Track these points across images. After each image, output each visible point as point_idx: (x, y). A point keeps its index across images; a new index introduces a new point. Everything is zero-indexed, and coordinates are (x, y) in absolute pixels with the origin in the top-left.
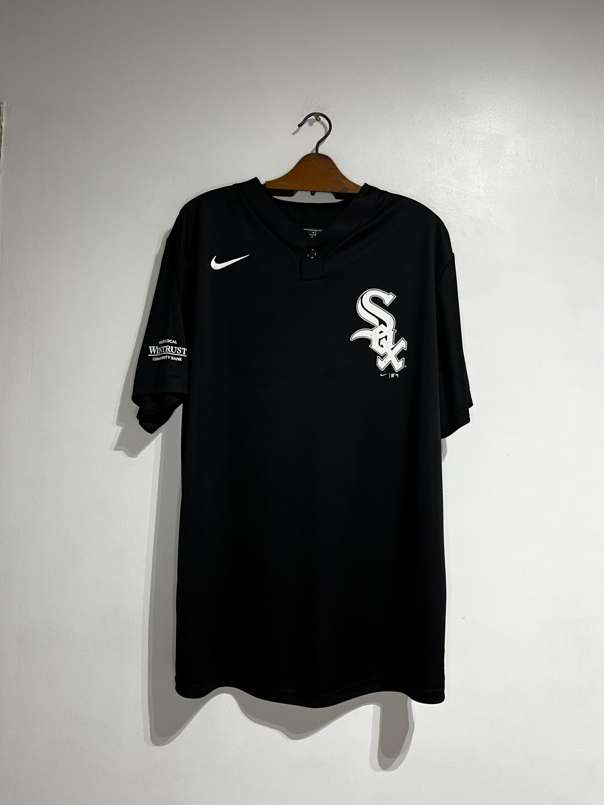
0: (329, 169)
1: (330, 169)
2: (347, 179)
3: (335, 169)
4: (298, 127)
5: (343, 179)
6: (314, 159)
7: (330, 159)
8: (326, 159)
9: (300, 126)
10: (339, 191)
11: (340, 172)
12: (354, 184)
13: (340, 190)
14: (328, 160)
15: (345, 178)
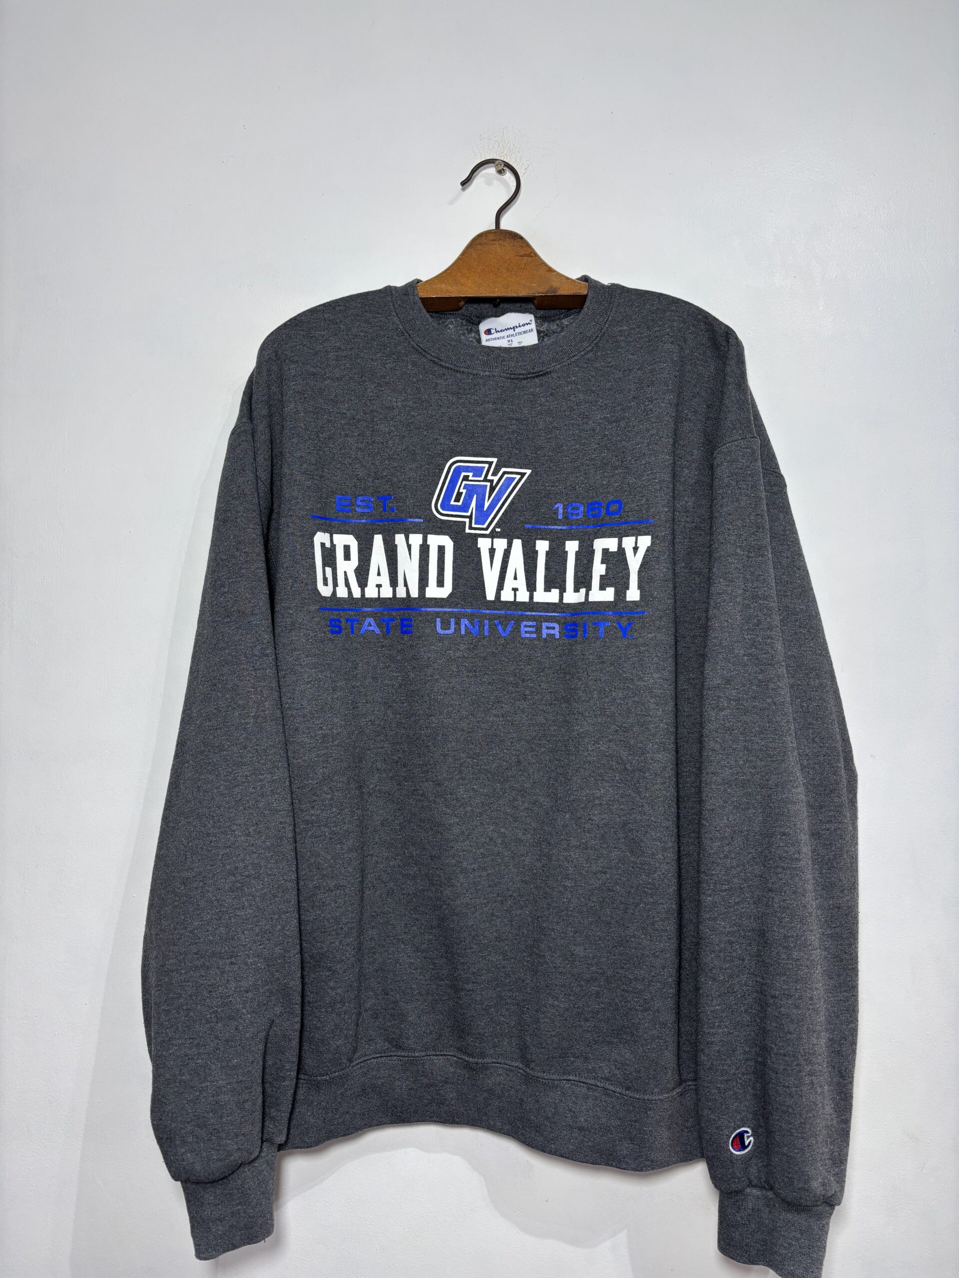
0: (521, 256)
1: (524, 255)
2: (554, 271)
3: (532, 255)
4: (461, 187)
5: (548, 271)
6: (494, 240)
7: (521, 238)
8: (514, 236)
9: (465, 183)
10: (543, 293)
11: (541, 259)
12: (568, 279)
13: (544, 291)
14: (519, 240)
15: (550, 270)
